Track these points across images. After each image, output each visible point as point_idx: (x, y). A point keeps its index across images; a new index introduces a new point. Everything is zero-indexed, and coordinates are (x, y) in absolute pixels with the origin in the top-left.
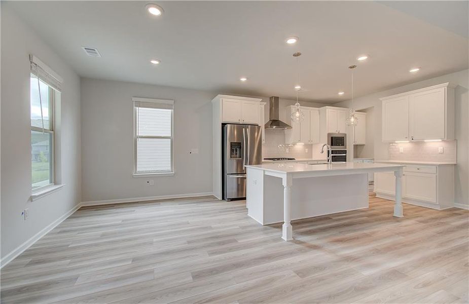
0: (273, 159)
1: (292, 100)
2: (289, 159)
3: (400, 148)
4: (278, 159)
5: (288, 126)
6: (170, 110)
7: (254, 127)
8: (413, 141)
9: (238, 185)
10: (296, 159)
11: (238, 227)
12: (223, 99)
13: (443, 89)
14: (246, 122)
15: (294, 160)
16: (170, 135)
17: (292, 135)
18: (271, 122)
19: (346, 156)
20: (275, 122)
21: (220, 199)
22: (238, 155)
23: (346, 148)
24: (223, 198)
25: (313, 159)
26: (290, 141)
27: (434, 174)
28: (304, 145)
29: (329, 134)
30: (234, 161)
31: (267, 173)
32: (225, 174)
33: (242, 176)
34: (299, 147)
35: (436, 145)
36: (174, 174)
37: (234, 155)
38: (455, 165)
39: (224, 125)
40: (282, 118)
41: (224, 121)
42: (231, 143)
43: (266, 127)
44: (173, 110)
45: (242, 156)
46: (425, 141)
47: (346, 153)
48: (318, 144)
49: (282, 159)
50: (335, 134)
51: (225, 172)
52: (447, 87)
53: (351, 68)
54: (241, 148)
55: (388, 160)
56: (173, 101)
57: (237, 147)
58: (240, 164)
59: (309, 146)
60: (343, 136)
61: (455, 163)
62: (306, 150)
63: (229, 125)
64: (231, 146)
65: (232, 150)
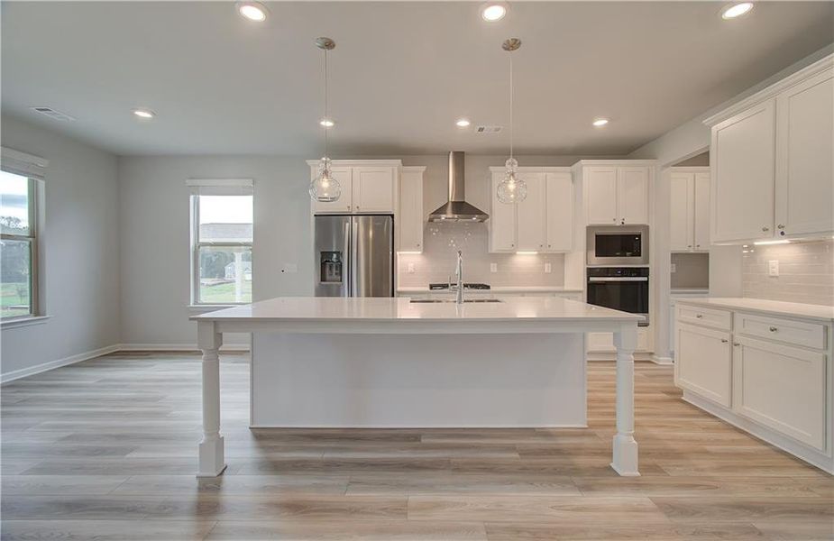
1: (499, 155)
3: (772, 263)
5: (480, 213)
14: (364, 209)
16: (251, 240)
19: (647, 282)
23: (648, 263)
25: (566, 288)
28: (536, 255)
29: (589, 229)
34: (525, 259)
41: (319, 212)
42: (322, 253)
45: (343, 278)
47: (647, 276)
50: (610, 227)
56: (251, 180)
62: (546, 265)
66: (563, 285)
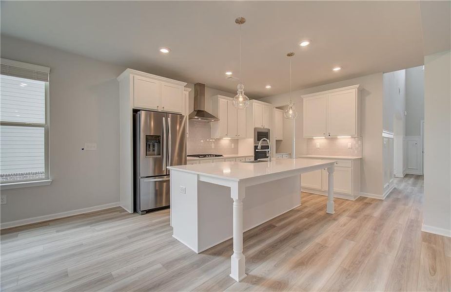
0: (198, 156)
2: (216, 156)
3: (318, 144)
4: (205, 156)
5: (215, 118)
6: (43, 83)
7: (177, 117)
8: (329, 137)
9: (156, 191)
10: (225, 156)
11: (159, 266)
12: (135, 76)
13: (354, 90)
14: (167, 109)
15: (222, 157)
16: (43, 122)
17: (218, 128)
18: (196, 113)
20: (200, 113)
21: (130, 212)
22: (156, 152)
23: (269, 143)
24: (135, 210)
25: (239, 155)
26: (217, 135)
27: (350, 167)
28: (230, 140)
29: (255, 129)
30: (150, 161)
31: (202, 179)
32: (138, 177)
33: (161, 179)
34: (225, 142)
35: (346, 141)
36: (52, 182)
37: (151, 152)
38: (361, 159)
39: (135, 111)
40: (208, 108)
41: (137, 107)
42: (146, 136)
43: (191, 118)
44: (48, 83)
45: (161, 154)
46: (338, 137)
48: (244, 138)
49: (208, 155)
50: (260, 128)
51: (138, 175)
52: (358, 89)
53: (289, 55)
54: (159, 142)
55: (307, 155)
56: (49, 69)
57: (154, 141)
58: (158, 163)
59: (236, 141)
60: (266, 131)
61: (361, 157)
62: (232, 145)
63: (142, 111)
64: (147, 140)
65: (148, 146)
66: (237, 154)
